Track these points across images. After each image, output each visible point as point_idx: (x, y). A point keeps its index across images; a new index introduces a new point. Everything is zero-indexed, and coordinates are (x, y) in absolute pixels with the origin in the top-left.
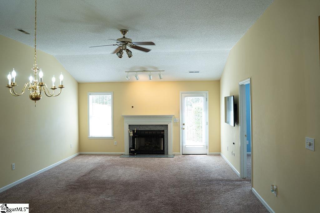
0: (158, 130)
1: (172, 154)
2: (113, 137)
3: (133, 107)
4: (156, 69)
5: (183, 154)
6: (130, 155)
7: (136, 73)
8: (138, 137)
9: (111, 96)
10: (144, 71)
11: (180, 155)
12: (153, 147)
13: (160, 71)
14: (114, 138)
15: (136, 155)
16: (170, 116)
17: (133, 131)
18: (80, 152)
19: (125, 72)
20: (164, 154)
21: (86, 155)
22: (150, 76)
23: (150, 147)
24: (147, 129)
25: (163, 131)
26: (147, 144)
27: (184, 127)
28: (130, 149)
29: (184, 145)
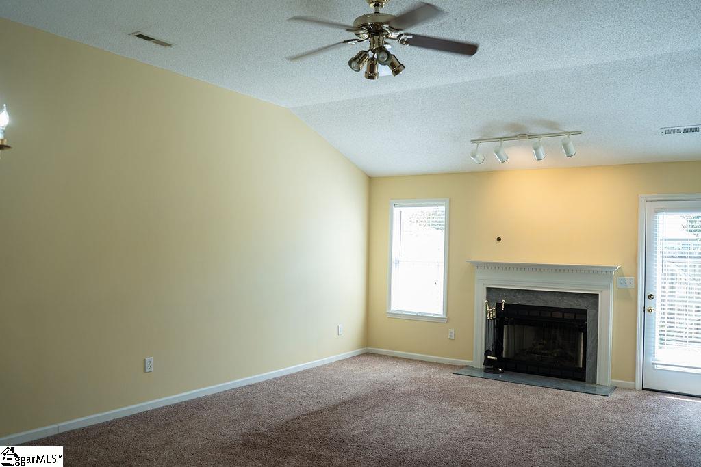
0: (569, 307)
1: (609, 383)
2: (445, 317)
3: (499, 239)
4: (554, 129)
5: (643, 389)
6: (486, 370)
7: (498, 143)
8: (512, 324)
9: (443, 208)
10: (522, 136)
11: (635, 389)
12: (555, 355)
13: (566, 133)
14: (448, 319)
15: (502, 372)
16: (607, 270)
17: (499, 305)
18: (367, 346)
19: (470, 144)
20: (583, 380)
21: (379, 355)
22: (536, 149)
23: (545, 354)
24: (537, 303)
25: (585, 312)
26: (539, 347)
27: (649, 303)
28: (487, 353)
29: (649, 360)
